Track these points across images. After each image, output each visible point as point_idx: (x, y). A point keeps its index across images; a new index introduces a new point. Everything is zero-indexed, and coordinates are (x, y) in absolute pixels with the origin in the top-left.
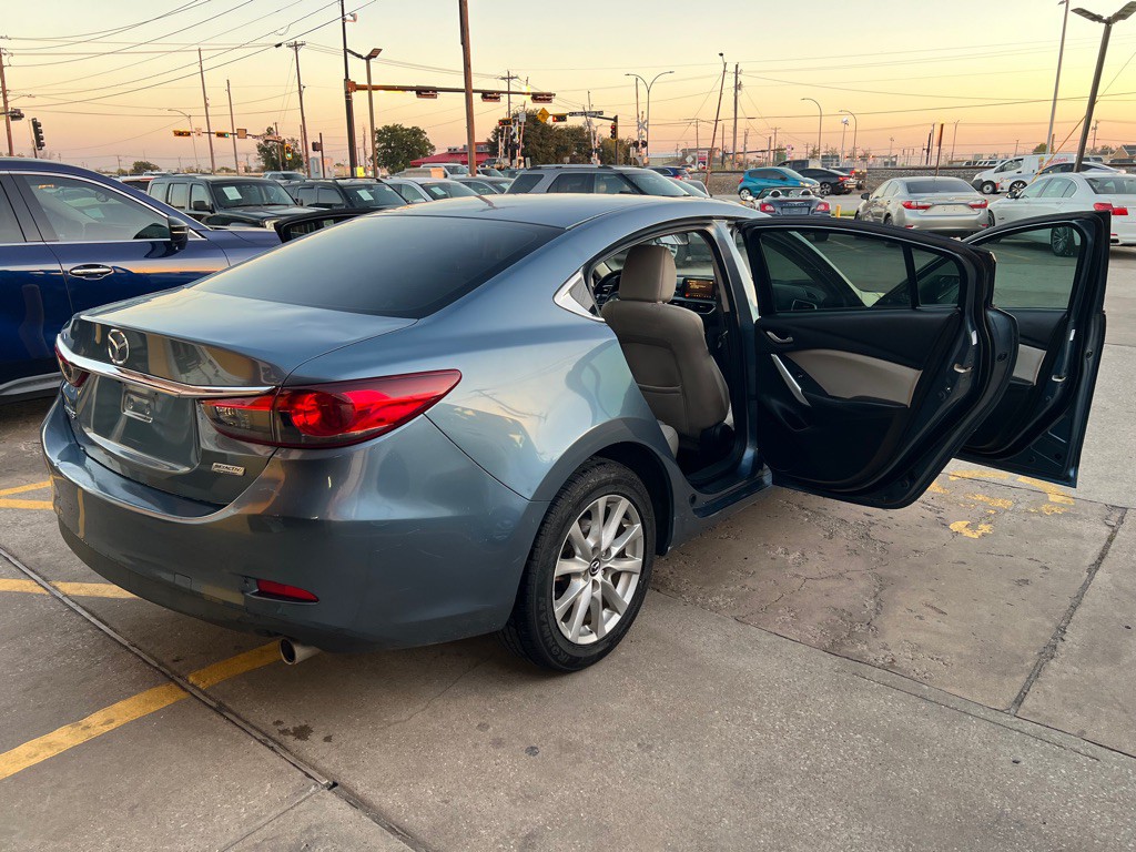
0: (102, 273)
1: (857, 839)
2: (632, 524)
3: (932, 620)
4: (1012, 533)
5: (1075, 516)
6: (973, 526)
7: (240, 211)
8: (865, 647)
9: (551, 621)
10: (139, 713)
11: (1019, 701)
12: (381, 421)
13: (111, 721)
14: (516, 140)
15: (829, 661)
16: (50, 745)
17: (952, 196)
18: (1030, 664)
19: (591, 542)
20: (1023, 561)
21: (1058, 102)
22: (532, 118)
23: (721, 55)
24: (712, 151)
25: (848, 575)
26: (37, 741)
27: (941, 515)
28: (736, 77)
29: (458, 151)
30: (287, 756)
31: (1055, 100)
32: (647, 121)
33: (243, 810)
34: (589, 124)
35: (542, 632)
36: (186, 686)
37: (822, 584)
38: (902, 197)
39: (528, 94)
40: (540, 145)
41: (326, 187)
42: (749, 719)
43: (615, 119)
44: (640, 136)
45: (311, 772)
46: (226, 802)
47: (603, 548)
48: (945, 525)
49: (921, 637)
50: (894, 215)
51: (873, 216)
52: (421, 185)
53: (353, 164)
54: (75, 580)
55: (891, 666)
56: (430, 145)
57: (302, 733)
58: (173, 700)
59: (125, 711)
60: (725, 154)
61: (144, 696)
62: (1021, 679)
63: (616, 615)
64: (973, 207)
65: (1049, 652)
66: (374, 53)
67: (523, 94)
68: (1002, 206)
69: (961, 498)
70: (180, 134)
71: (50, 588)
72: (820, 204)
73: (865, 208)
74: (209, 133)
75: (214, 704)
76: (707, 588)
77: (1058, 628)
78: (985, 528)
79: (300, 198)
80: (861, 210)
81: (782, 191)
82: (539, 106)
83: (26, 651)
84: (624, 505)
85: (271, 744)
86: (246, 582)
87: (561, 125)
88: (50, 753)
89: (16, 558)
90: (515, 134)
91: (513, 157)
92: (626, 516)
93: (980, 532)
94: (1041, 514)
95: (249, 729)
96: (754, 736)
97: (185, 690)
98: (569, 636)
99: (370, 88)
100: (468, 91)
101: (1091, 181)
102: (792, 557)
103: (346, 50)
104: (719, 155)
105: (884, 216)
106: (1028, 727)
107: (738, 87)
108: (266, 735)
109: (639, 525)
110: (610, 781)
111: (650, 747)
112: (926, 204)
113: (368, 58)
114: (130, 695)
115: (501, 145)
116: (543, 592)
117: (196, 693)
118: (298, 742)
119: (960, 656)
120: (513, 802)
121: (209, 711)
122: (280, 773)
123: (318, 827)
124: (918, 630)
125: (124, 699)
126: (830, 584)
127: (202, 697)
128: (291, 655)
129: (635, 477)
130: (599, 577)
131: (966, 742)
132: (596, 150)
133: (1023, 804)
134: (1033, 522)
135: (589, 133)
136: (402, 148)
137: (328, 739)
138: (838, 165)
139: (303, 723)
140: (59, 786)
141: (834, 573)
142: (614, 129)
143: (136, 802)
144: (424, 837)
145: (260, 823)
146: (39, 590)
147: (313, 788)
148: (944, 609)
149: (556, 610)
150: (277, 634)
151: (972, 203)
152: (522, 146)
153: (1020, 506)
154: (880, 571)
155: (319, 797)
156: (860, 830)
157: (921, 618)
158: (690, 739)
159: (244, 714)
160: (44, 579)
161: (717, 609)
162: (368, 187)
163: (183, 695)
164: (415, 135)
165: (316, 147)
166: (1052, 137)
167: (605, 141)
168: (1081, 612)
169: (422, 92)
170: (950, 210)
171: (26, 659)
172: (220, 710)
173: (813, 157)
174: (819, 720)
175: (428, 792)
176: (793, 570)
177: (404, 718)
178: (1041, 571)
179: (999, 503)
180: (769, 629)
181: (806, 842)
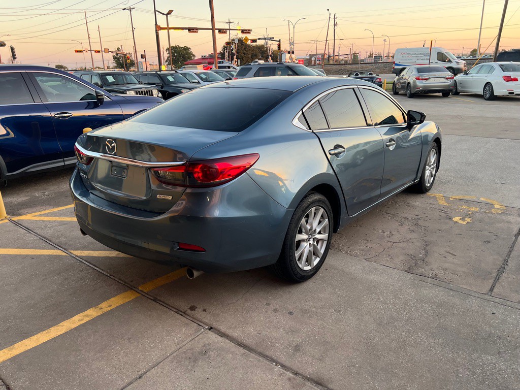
0: (68, 116)
1: (433, 344)
2: (324, 219)
3: (450, 258)
4: (480, 221)
5: (507, 214)
6: (463, 219)
7: (114, 87)
8: (423, 270)
9: (294, 260)
10: (121, 302)
11: (491, 290)
12: (229, 175)
13: (111, 306)
14: (234, 51)
15: (409, 276)
16: (87, 316)
17: (438, 74)
18: (494, 275)
19: (309, 227)
20: (486, 233)
21: (482, 29)
22: (241, 41)
23: (328, 10)
24: (323, 55)
25: (411, 240)
26: (81, 315)
27: (448, 214)
28: (335, 20)
29: (206, 57)
30: (188, 317)
31: (481, 28)
32: (293, 42)
33: (175, 339)
34: (267, 43)
35: (291, 264)
36: (138, 291)
37: (401, 245)
38: (416, 75)
39: (240, 30)
40: (244, 54)
41: (153, 75)
42: (379, 299)
43: (279, 41)
44: (291, 48)
45: (200, 324)
46: (168, 336)
47: (313, 230)
48: (451, 219)
49: (446, 265)
50: (411, 83)
51: (401, 84)
52: (195, 74)
53: (160, 64)
54: (79, 250)
55: (435, 277)
56: (193, 54)
57: (193, 308)
58: (134, 297)
59: (116, 302)
60: (329, 56)
61: (122, 295)
62: (492, 281)
63: (318, 258)
64: (447, 79)
65: (502, 270)
66: (170, 13)
67: (237, 30)
68: (460, 78)
69: (456, 207)
70: (78, 51)
71: (69, 253)
72: (378, 78)
73: (398, 80)
74: (91, 51)
75: (152, 298)
76: (351, 248)
77: (505, 260)
78: (468, 220)
79: (141, 80)
80: (396, 81)
81: (360, 73)
82: (244, 36)
83: (66, 279)
84: (322, 211)
85: (181, 313)
86: (174, 244)
87: (254, 44)
88: (87, 319)
89: (50, 241)
90: (233, 49)
91: (232, 59)
92: (322, 216)
93: (466, 222)
94: (492, 213)
95: (170, 307)
96: (383, 306)
97: (139, 293)
98: (300, 266)
99: (168, 29)
100: (213, 29)
101: (501, 66)
102: (386, 234)
103: (155, 11)
104: (326, 57)
105: (407, 83)
106: (497, 300)
107: (335, 25)
108: (177, 310)
109: (327, 220)
110: (326, 324)
111: (340, 311)
112: (426, 78)
113: (167, 15)
114: (116, 295)
115: (227, 54)
116: (291, 248)
117: (143, 294)
118: (193, 312)
119: (464, 272)
120: (287, 333)
121: (151, 301)
122: (187, 324)
123: (209, 344)
124: (445, 263)
125: (113, 297)
126: (404, 244)
127: (146, 295)
128: (192, 275)
129: (326, 199)
130: (311, 242)
131: (472, 306)
132: (271, 56)
133: (499, 330)
134: (489, 217)
135: (267, 48)
136: (180, 56)
137: (204, 310)
138: (381, 60)
139: (193, 305)
140: (95, 332)
141: (405, 240)
142: (279, 46)
143: (130, 337)
144: (254, 347)
145: (184, 344)
146: (64, 254)
147: (203, 330)
148: (455, 254)
149: (296, 255)
150: (186, 266)
151: (447, 77)
152: (236, 54)
153: (482, 210)
154: (424, 238)
155: (206, 333)
156: (433, 341)
157: (445, 257)
158: (356, 307)
159: (166, 302)
160: (65, 249)
161: (357, 256)
162: (172, 75)
163: (138, 295)
164: (186, 50)
165: (143, 57)
166: (479, 45)
167: (274, 51)
168: (514, 254)
169: (191, 30)
170: (437, 80)
171: (67, 282)
172: (155, 300)
173: (369, 57)
174: (409, 299)
175: (251, 330)
176: (387, 239)
177: (234, 302)
178: (495, 237)
179: (473, 209)
180: (381, 263)
181: (412, 346)
